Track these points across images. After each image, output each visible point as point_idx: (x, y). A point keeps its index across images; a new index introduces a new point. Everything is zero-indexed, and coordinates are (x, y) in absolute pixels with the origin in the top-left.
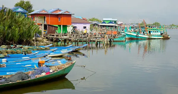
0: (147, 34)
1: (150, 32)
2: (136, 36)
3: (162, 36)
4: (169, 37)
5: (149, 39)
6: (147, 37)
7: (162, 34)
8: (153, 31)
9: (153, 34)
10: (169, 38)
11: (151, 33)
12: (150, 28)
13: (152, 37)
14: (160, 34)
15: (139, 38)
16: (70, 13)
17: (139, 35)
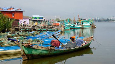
0: (81, 25)
1: (82, 23)
2: (73, 26)
3: (91, 26)
4: (96, 26)
5: (82, 28)
6: (81, 27)
7: (90, 25)
8: (84, 22)
9: (85, 25)
10: (96, 28)
11: (84, 24)
12: (83, 20)
13: (84, 27)
14: (89, 24)
15: (75, 28)
16: (22, 10)
17: (76, 26)
